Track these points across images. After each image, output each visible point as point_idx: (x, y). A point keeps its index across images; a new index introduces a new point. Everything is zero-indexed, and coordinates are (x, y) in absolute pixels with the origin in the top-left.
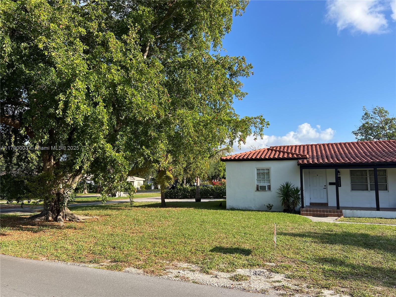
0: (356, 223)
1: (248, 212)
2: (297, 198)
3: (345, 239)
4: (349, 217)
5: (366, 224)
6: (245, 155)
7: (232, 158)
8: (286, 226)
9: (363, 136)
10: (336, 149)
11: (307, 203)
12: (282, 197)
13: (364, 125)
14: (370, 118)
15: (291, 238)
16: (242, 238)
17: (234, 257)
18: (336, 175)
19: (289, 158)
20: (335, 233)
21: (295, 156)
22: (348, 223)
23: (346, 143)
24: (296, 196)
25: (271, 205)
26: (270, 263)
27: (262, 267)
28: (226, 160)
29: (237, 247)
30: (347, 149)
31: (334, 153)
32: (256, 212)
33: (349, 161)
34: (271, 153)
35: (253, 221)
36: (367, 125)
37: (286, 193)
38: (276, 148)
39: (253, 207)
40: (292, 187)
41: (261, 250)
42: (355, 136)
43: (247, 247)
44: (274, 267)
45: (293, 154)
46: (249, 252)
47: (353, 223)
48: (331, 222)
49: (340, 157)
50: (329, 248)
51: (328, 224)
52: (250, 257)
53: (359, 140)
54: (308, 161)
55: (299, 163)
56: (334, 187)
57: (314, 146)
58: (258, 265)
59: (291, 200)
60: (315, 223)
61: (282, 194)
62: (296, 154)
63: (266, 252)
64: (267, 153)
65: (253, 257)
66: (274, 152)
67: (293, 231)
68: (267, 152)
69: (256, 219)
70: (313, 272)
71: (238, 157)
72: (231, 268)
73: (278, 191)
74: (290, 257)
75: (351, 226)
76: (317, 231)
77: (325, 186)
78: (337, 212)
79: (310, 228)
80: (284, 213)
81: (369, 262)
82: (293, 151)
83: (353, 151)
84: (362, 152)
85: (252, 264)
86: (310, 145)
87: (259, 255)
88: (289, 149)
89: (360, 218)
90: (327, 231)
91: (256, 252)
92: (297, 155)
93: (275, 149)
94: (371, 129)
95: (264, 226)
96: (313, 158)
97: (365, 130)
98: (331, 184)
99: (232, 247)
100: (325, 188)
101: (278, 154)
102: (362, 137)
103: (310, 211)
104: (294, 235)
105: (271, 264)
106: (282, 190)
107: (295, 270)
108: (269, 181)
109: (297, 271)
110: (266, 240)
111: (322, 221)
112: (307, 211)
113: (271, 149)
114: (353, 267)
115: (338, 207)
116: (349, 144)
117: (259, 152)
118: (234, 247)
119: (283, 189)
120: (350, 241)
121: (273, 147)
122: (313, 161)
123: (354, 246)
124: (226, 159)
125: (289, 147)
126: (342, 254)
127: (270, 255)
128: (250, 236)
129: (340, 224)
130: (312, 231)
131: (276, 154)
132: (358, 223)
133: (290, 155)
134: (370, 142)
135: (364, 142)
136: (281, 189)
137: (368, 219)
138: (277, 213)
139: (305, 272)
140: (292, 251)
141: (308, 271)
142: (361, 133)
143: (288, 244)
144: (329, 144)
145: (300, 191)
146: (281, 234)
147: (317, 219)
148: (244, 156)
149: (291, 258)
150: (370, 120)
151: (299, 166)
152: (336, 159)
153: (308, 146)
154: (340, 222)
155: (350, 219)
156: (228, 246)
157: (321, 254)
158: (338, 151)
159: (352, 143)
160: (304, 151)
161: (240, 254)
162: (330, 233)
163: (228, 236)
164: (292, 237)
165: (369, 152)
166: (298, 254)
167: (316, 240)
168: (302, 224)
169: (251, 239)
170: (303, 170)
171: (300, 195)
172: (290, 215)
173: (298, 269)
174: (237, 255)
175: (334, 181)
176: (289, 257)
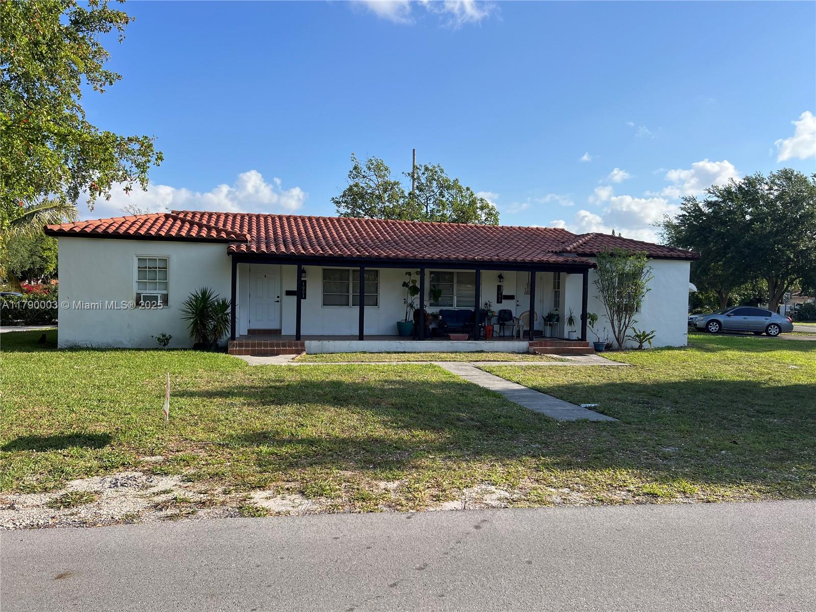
0: (325, 363)
1: (113, 354)
2: (222, 320)
3: (304, 393)
4: (314, 354)
5: (340, 363)
6: (111, 225)
7: (77, 230)
8: (195, 377)
9: (348, 208)
10: (301, 227)
11: (242, 329)
12: (191, 318)
13: (350, 189)
14: (361, 176)
15: (204, 401)
16: (92, 410)
17: (64, 456)
18: (299, 277)
19: (210, 238)
20: (288, 383)
21: (224, 235)
22: (312, 364)
23: (319, 217)
24: (222, 317)
25: (167, 336)
26: (153, 456)
27: (133, 468)
28: (61, 234)
29: (75, 432)
30: (321, 230)
31: (298, 234)
32: (131, 351)
33: (322, 252)
34: (172, 225)
35: (122, 372)
36: (355, 189)
37: (202, 311)
38: (185, 216)
39: (125, 342)
40: (215, 299)
41: (134, 432)
42: (335, 207)
43: (101, 429)
44: (160, 464)
45: (219, 231)
46: (106, 439)
47: (320, 364)
48: (283, 364)
49: (307, 243)
50: (274, 413)
51: (277, 369)
52: (107, 449)
53: (341, 214)
54: (248, 248)
55: (231, 251)
56: (294, 298)
57: (262, 219)
58: (123, 464)
59: (210, 326)
60: (254, 367)
61: (193, 313)
62: (226, 231)
63: (146, 434)
64: (163, 225)
65: (113, 449)
66: (179, 223)
67: (209, 388)
68: (164, 222)
69: (129, 368)
70: (238, 461)
71: (92, 227)
72: (55, 480)
73: (184, 307)
74: (197, 439)
75: (316, 368)
76: (257, 384)
77: (278, 297)
78: (296, 345)
79: (243, 377)
80: (194, 352)
81: (337, 430)
82: (221, 225)
83: (331, 233)
84: (344, 236)
85: (108, 464)
86: (254, 215)
87: (128, 443)
88: (212, 219)
89: (332, 353)
90: (274, 381)
91: (122, 438)
92: (228, 233)
93: (181, 216)
94: (362, 197)
95: (147, 380)
96: (258, 242)
97: (353, 198)
98: (289, 293)
99: (62, 433)
100: (278, 301)
101: (187, 229)
102: (346, 210)
103: (247, 345)
104: (210, 395)
105: (154, 459)
106: (194, 305)
107: (204, 463)
108: (166, 286)
109: (207, 465)
110: (147, 411)
111: (267, 364)
112: (241, 345)
113: (173, 217)
114: (311, 442)
115: (298, 336)
116: (324, 220)
117: (146, 221)
118: (68, 433)
119: (194, 303)
120: (311, 397)
121: (178, 213)
122: (258, 248)
123: (317, 403)
124: (60, 230)
125: (213, 216)
126: (296, 421)
127: (154, 440)
128: (112, 405)
129: (298, 366)
130: (246, 384)
131: (184, 227)
132: (328, 363)
133: (213, 231)
134: (358, 219)
135: (349, 219)
136: (191, 302)
137: (344, 354)
138: (179, 353)
139: (222, 463)
140: (202, 426)
141: (229, 462)
142: (346, 202)
143: (195, 413)
144: (290, 216)
145: (230, 308)
146: (183, 394)
147: (259, 361)
148: (107, 228)
149: (199, 441)
150: (361, 180)
151: (231, 256)
152: (300, 247)
153: (250, 217)
154: (300, 363)
155: (316, 357)
156: (53, 432)
157: (257, 425)
158: (306, 233)
159: (329, 218)
160: (242, 227)
161: (82, 448)
162: (278, 384)
163: (56, 409)
164: (205, 399)
165: (355, 238)
166: (213, 430)
167: (253, 400)
168: (228, 372)
169: (113, 411)
170: (238, 264)
171: (230, 315)
172: (206, 354)
173: (210, 459)
174: (74, 450)
175: (294, 288)
176: (194, 438)
